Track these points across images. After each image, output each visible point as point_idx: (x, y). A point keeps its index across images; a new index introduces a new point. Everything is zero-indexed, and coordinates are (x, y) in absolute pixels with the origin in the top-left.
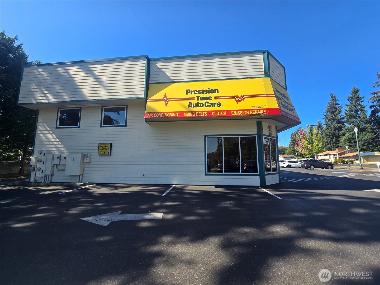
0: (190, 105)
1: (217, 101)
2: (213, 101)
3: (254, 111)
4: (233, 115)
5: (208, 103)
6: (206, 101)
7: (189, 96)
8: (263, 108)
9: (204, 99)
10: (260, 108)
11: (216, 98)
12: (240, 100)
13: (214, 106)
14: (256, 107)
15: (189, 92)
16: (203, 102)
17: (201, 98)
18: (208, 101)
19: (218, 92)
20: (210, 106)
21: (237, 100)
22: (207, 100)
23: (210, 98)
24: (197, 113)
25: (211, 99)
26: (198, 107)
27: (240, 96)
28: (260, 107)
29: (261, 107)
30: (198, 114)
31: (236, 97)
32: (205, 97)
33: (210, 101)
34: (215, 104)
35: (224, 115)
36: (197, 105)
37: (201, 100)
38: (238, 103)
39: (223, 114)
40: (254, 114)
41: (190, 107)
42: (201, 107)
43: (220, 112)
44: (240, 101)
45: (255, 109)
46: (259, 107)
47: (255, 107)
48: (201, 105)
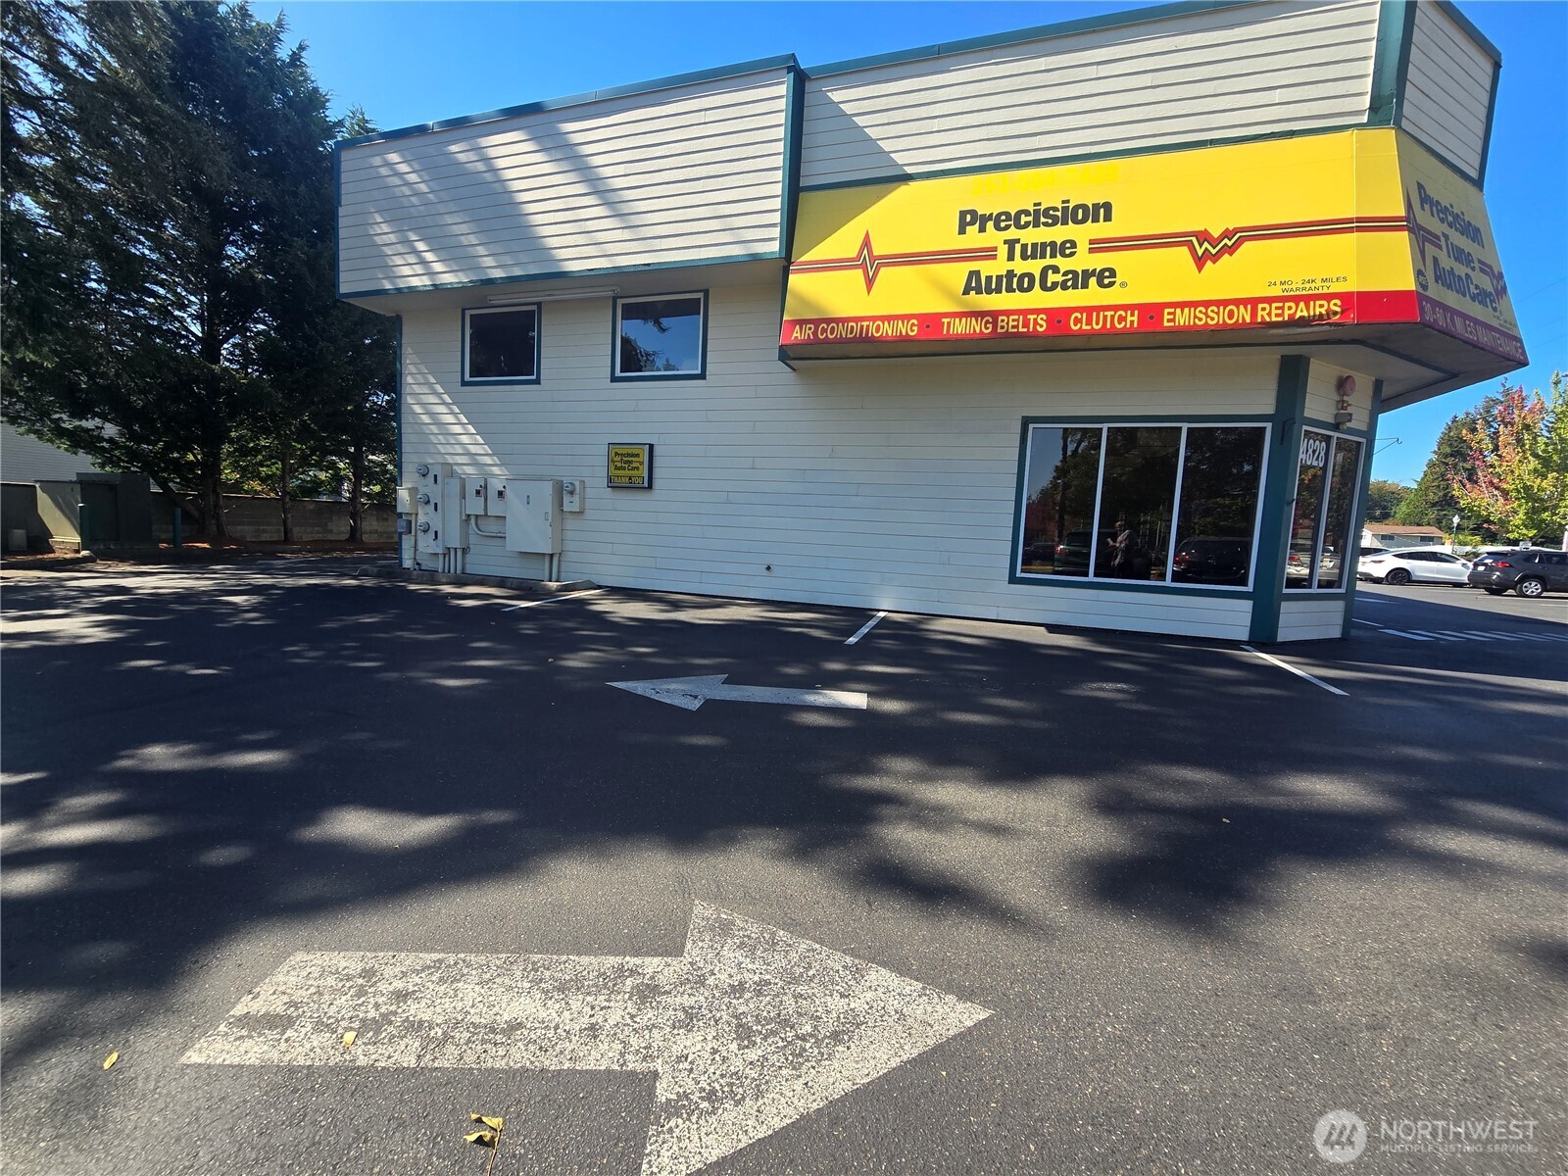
0: (973, 285)
1: (1099, 261)
2: (1082, 261)
3: (1281, 304)
4: (1172, 324)
5: (1056, 269)
6: (1048, 261)
7: (973, 238)
8: (1331, 290)
9: (1037, 251)
10: (1310, 292)
11: (1098, 246)
12: (1214, 251)
13: (1085, 286)
14: (1294, 287)
15: (972, 223)
16: (1035, 267)
17: (1024, 247)
18: (1059, 261)
19: (1108, 218)
20: (1064, 287)
21: (1200, 252)
22: (1053, 256)
23: (1066, 248)
24: (1003, 321)
25: (1072, 254)
26: (1010, 290)
27: (1216, 234)
28: (1313, 285)
29: (1319, 284)
30: (1004, 324)
31: (1194, 239)
32: (1044, 245)
33: (1064, 263)
34: (1087, 274)
35: (1128, 326)
36: (1005, 280)
37: (1024, 257)
38: (1200, 267)
39: (1120, 323)
40: (1274, 319)
41: (973, 293)
42: (1022, 289)
43: (1109, 314)
44: (1215, 258)
45: (1285, 294)
46: (1307, 286)
47: (1286, 286)
48: (1025, 283)
